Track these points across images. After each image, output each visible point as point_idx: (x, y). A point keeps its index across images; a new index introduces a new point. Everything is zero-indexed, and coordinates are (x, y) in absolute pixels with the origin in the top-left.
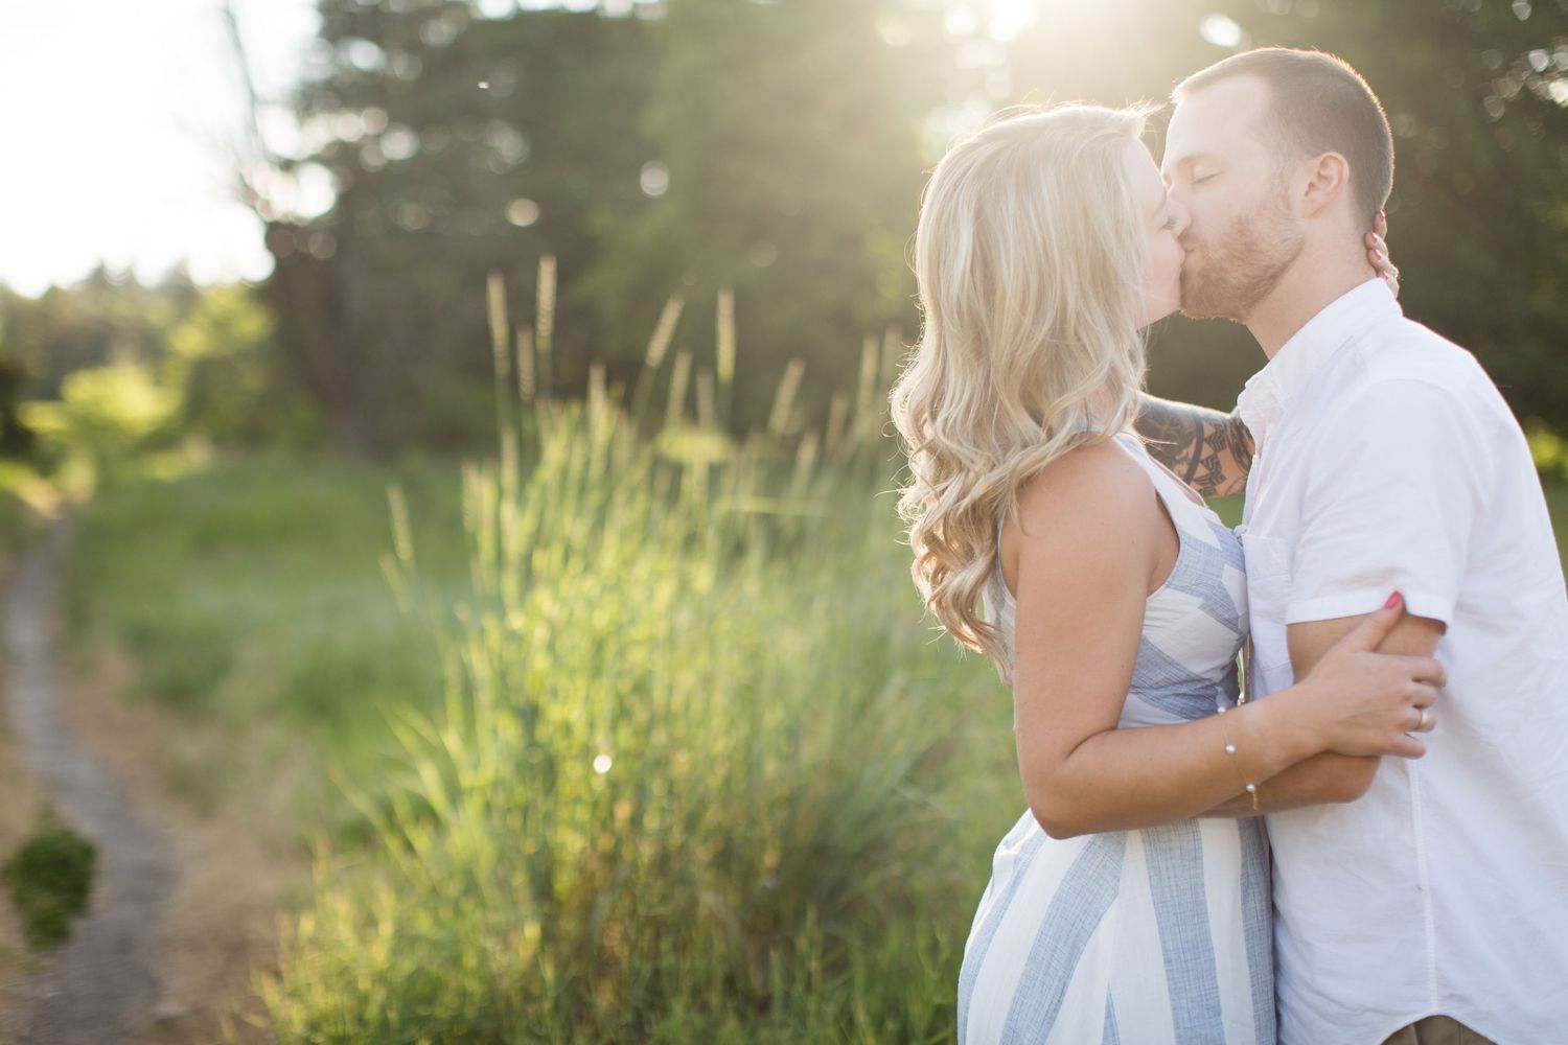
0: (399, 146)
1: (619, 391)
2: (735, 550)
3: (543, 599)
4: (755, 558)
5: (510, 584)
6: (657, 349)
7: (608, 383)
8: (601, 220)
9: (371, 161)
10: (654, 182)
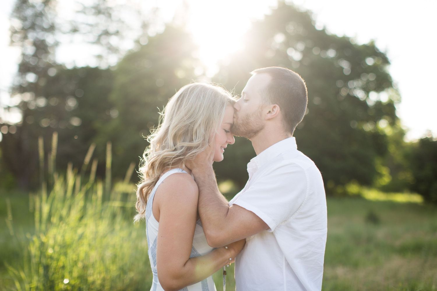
0: (42, 102)
1: (76, 170)
2: (114, 216)
3: (53, 231)
4: (119, 219)
5: (43, 227)
6: (88, 159)
7: (73, 168)
8: (97, 124)
9: (32, 107)
10: (115, 114)
